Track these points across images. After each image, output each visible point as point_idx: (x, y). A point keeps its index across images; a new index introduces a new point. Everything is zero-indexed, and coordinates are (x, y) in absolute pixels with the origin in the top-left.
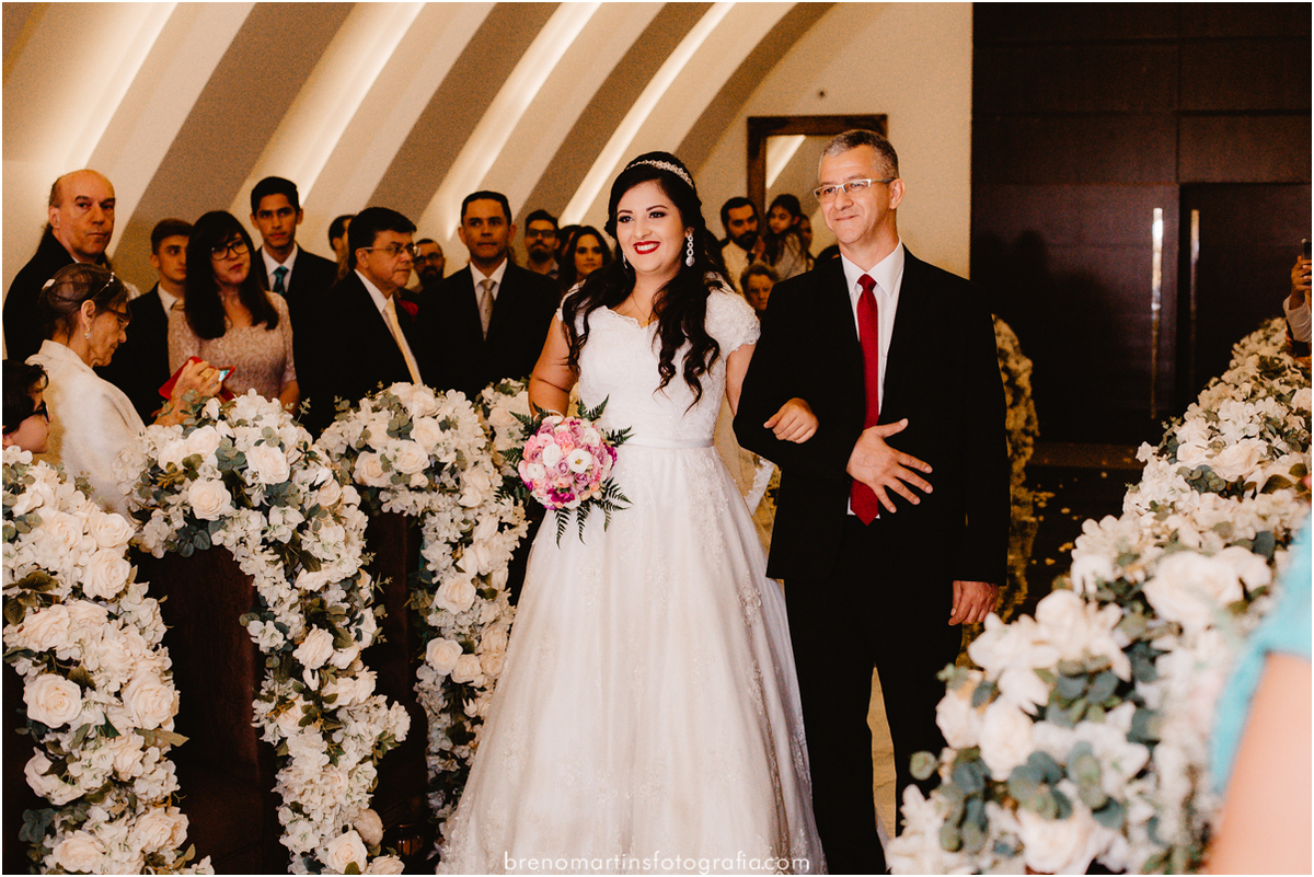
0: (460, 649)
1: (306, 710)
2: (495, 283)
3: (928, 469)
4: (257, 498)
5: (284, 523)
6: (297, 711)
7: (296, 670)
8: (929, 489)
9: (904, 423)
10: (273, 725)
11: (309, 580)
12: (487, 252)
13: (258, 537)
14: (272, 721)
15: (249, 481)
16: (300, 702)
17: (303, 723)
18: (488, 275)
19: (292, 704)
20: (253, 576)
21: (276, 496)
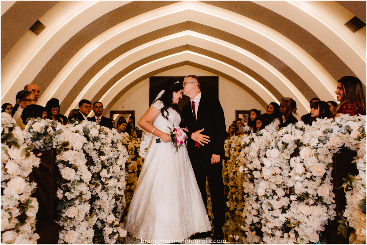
0: (117, 181)
1: (102, 187)
2: (100, 119)
3: (209, 138)
4: (91, 139)
5: (98, 145)
6: (100, 187)
7: (100, 178)
8: (209, 141)
9: (203, 129)
10: (95, 190)
11: (103, 158)
12: (99, 113)
13: (92, 148)
14: (94, 189)
15: (90, 136)
16: (101, 185)
17: (101, 190)
18: (98, 118)
19: (99, 185)
20: (92, 156)
21: (96, 139)
